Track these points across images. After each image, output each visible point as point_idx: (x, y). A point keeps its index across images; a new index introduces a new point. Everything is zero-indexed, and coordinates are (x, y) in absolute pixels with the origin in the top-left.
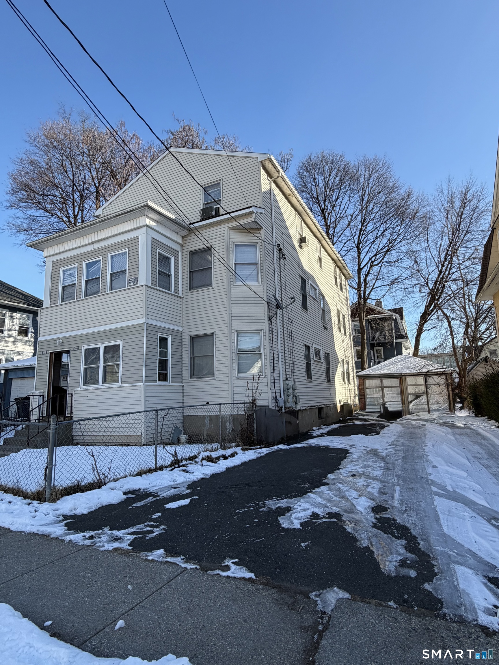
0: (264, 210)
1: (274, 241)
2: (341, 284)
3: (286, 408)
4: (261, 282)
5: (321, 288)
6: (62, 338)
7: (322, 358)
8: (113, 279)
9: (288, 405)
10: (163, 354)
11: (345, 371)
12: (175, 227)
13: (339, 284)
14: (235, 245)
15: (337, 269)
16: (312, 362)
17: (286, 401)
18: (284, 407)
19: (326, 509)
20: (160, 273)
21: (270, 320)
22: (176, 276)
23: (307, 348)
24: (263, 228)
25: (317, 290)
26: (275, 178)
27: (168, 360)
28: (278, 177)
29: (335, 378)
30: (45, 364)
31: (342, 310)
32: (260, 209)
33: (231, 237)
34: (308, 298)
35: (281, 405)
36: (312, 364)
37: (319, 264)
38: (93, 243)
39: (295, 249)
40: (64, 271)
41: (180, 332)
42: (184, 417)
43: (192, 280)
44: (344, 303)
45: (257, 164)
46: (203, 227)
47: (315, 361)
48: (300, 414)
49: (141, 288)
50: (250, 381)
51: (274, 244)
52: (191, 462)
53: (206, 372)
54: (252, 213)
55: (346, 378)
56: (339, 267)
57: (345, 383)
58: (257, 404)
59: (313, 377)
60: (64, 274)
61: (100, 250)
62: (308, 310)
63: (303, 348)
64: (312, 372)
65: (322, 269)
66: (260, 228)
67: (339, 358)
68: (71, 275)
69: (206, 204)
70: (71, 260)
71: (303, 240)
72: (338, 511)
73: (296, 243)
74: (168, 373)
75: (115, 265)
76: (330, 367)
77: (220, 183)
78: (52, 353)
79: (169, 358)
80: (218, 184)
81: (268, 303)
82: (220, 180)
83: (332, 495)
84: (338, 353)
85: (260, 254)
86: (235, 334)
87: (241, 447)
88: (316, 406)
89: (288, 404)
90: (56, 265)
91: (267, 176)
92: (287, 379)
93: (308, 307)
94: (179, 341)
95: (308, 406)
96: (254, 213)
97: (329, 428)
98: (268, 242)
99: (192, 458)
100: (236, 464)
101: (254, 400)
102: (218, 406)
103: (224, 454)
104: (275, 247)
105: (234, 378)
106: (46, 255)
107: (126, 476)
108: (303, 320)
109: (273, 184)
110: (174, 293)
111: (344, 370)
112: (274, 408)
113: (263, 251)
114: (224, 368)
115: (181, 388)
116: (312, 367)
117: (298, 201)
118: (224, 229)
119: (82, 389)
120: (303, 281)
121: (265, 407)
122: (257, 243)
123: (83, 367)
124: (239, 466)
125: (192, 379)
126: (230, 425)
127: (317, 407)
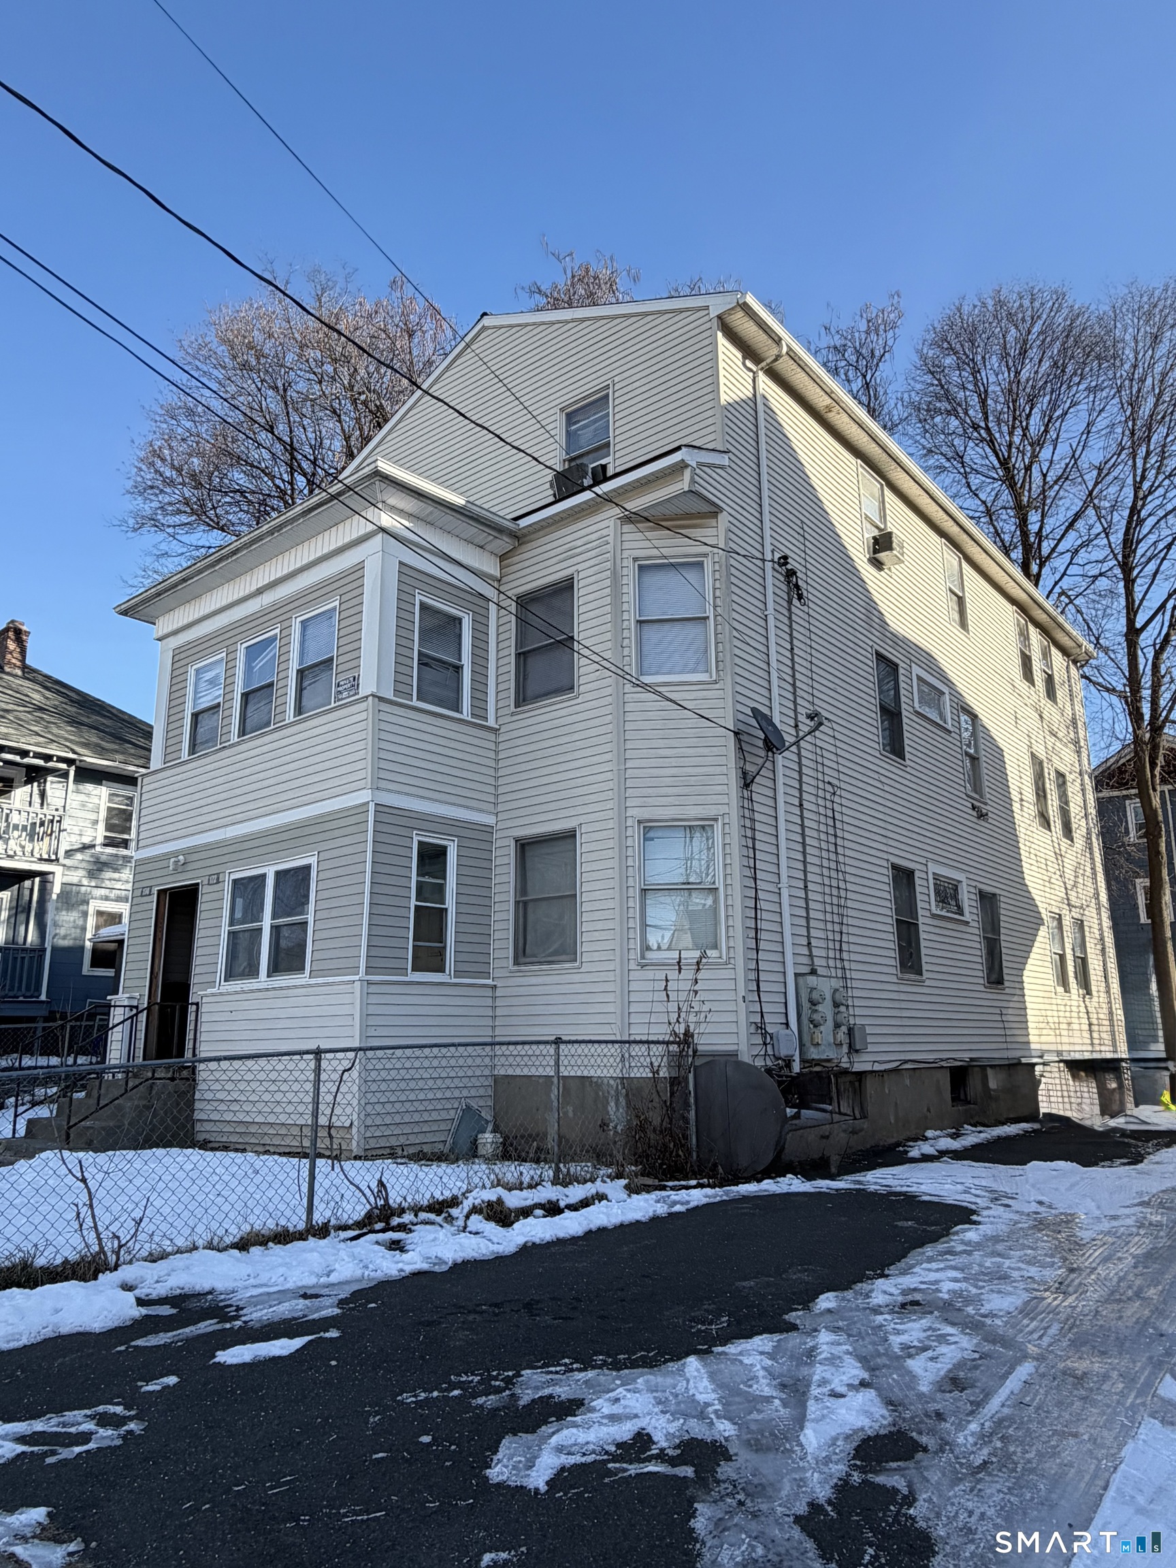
0: (726, 456)
1: (768, 548)
2: (1050, 680)
3: (803, 1061)
4: (717, 671)
5: (961, 686)
6: (187, 852)
7: (966, 910)
8: (305, 684)
9: (814, 1054)
10: (431, 890)
11: (1069, 952)
12: (472, 530)
13: (1039, 677)
14: (640, 567)
15: (1034, 632)
16: (921, 920)
17: (806, 1038)
18: (797, 1058)
19: (693, 1423)
20: (425, 662)
21: (747, 785)
22: (478, 669)
23: (903, 878)
24: (721, 510)
25: (947, 697)
26: (769, 361)
27: (446, 910)
28: (778, 357)
29: (1025, 973)
30: (145, 923)
31: (1055, 759)
32: (716, 454)
33: (626, 545)
34: (905, 720)
35: (783, 1053)
36: (921, 928)
37: (956, 617)
38: (260, 592)
39: (855, 572)
40: (197, 671)
41: (488, 829)
42: (497, 1080)
43: (525, 679)
44: (1060, 735)
45: (708, 325)
46: (553, 524)
47: (934, 916)
48: (870, 1085)
49: (363, 706)
50: (673, 975)
51: (768, 556)
52: (432, 1216)
53: (556, 946)
54: (682, 466)
55: (1071, 974)
56: (1037, 625)
57: (1067, 990)
58: (699, 1048)
59: (925, 967)
60: (197, 680)
61: (275, 607)
62: (907, 756)
63: (885, 877)
64: (923, 951)
65: (967, 631)
66: (714, 511)
67: (1043, 911)
68: (213, 682)
69: (571, 460)
70: (213, 642)
71: (882, 543)
72: (726, 1439)
73: (860, 556)
74: (445, 948)
75: (311, 646)
76: (1002, 937)
77: (607, 395)
78: (165, 891)
79: (450, 903)
80: (602, 401)
81: (736, 734)
82: (608, 387)
83: (762, 1373)
84: (1035, 894)
85: (715, 589)
86: (635, 833)
87: (626, 1181)
88: (942, 1060)
89: (812, 1049)
90: (181, 658)
91: (744, 358)
92: (813, 972)
93: (907, 748)
94: (485, 855)
95: (906, 1062)
96: (687, 466)
97: (982, 1135)
98: (743, 552)
99: (440, 1207)
100: (561, 1235)
101: (688, 1034)
102: (551, 1049)
103: (554, 1199)
104: (769, 565)
105: (633, 966)
106: (160, 634)
107: (195, 1248)
108: (887, 788)
109: (762, 378)
110: (469, 719)
111: (1063, 949)
112: (759, 1063)
113: (723, 579)
114: (604, 935)
115: (489, 992)
116: (923, 936)
117: (861, 425)
118: (607, 521)
119: (223, 989)
120: (887, 668)
121: (723, 1059)
122: (706, 555)
123: (225, 929)
124: (574, 1240)
125: (516, 968)
126: (618, 1109)
127: (944, 1064)
